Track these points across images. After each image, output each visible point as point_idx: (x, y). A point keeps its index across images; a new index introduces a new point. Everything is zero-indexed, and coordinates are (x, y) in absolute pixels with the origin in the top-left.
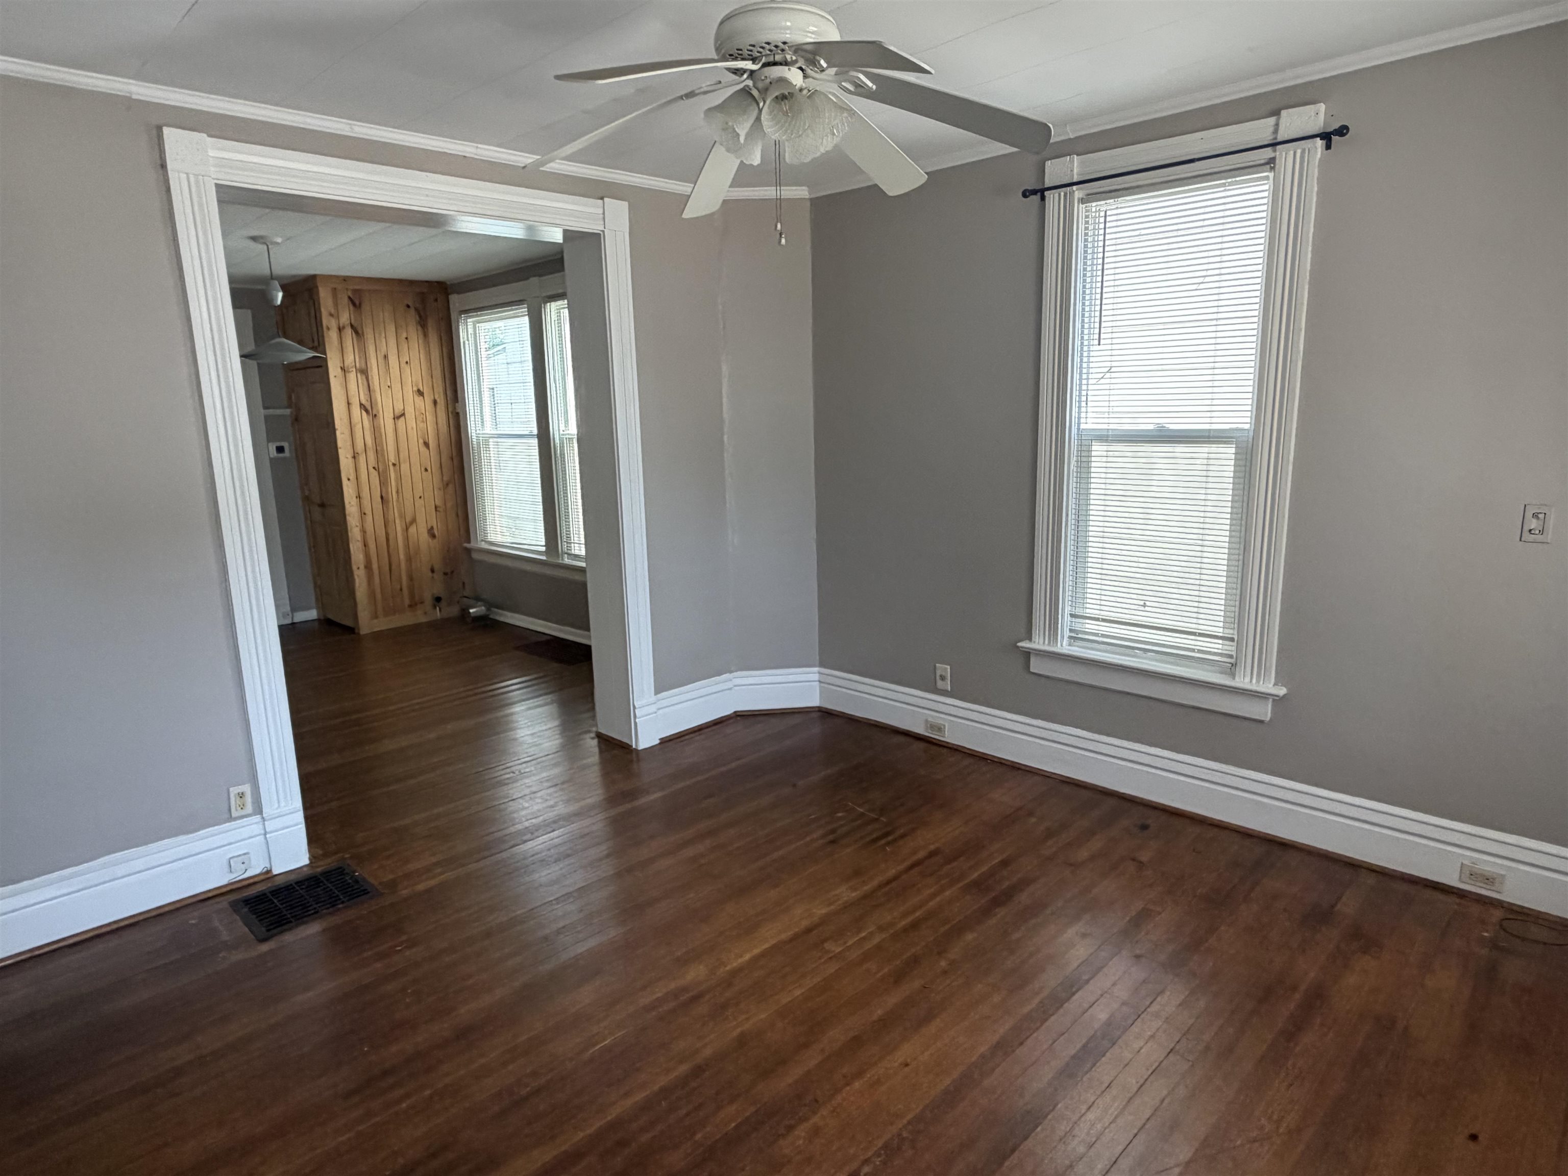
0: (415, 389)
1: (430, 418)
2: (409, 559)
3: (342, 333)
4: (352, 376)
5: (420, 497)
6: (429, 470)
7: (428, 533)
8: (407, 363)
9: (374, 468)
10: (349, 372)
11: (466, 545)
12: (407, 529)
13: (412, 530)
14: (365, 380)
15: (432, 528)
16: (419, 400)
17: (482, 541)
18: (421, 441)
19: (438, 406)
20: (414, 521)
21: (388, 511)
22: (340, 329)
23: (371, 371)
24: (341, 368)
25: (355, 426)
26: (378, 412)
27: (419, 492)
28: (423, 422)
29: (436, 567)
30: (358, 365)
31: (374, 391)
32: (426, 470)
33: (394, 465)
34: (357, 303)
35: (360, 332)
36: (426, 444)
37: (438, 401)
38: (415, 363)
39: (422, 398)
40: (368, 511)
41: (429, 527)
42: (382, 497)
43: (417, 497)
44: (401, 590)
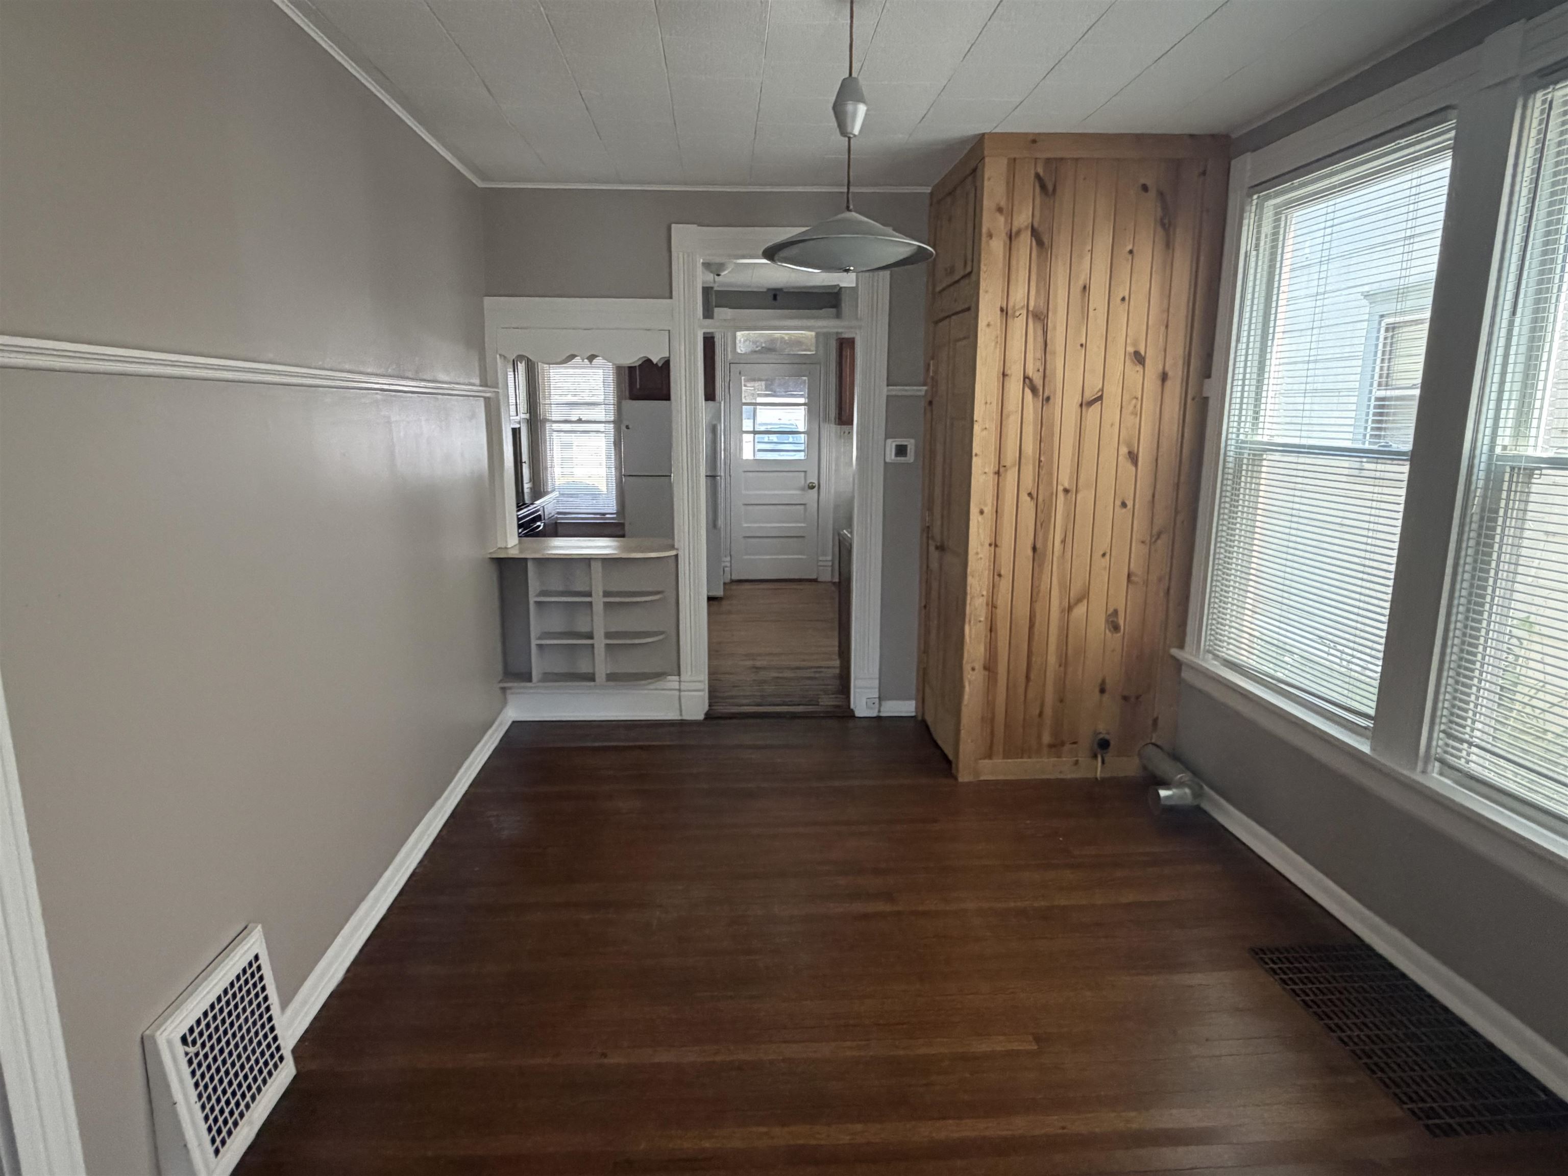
0: (1130, 349)
1: (1149, 407)
2: (1064, 662)
3: (1013, 243)
4: (1018, 325)
5: (1104, 555)
6: (1130, 504)
7: (1107, 621)
8: (1123, 299)
9: (1030, 494)
10: (1014, 317)
11: (1174, 651)
12: (1070, 608)
13: (1080, 611)
14: (1040, 332)
15: (1116, 612)
16: (1134, 373)
17: (1209, 652)
18: (1124, 450)
19: (1169, 383)
20: (1084, 596)
21: (1041, 572)
22: (1011, 237)
23: (1055, 312)
24: (1002, 310)
25: (1008, 416)
26: (1055, 394)
27: (1103, 544)
28: (1134, 413)
29: (1109, 685)
30: (1032, 304)
31: (1054, 353)
32: (1124, 505)
33: (1066, 491)
34: (1050, 187)
35: (1046, 240)
36: (1133, 457)
37: (1170, 374)
38: (1139, 301)
39: (1139, 368)
40: (1006, 570)
41: (1111, 611)
42: (1034, 549)
43: (1097, 555)
44: (1041, 714)
